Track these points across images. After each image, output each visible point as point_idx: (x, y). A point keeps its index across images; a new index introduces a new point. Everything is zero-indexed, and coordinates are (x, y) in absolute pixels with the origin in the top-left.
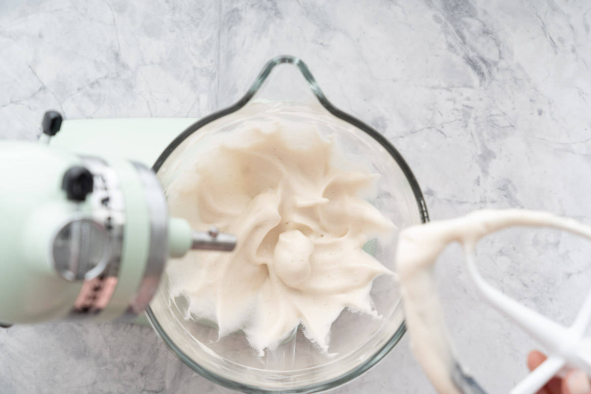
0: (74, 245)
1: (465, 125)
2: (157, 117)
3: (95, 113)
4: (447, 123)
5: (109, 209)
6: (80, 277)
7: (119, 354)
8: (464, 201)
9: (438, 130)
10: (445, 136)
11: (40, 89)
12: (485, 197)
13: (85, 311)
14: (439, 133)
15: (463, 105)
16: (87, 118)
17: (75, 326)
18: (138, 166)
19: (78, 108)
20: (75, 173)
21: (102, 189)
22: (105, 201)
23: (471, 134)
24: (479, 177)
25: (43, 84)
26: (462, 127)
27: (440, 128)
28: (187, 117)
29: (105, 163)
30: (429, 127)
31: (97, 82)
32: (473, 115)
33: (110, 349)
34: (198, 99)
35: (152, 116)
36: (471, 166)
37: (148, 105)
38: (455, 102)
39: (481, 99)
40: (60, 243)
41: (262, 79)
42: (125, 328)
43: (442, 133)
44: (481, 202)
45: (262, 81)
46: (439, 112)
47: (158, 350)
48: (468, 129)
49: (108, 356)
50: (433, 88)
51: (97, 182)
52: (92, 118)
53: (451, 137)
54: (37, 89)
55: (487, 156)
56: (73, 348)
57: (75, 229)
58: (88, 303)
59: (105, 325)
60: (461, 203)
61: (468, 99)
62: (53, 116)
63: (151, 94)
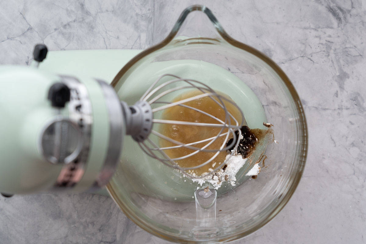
0: (57, 138)
1: (327, 55)
2: (110, 49)
3: (66, 46)
4: (315, 53)
5: (81, 113)
6: (61, 161)
7: (84, 216)
8: (327, 108)
9: (309, 58)
10: (314, 62)
11: (28, 29)
12: (342, 105)
13: (64, 185)
14: (309, 60)
15: (326, 41)
16: (61, 50)
17: (53, 197)
18: (101, 83)
19: (55, 43)
20: (57, 88)
21: (76, 99)
22: (78, 108)
23: (332, 61)
24: (337, 92)
25: (30, 26)
26: (325, 56)
27: (310, 57)
28: (132, 49)
29: (78, 81)
30: (302, 56)
31: (68, 24)
32: (333, 48)
33: (77, 212)
34: (139, 37)
35: (107, 48)
36: (332, 84)
37: (105, 41)
38: (320, 38)
39: (339, 36)
40: (47, 137)
41: (180, 22)
42: (88, 198)
43: (311, 60)
44: (339, 109)
45: (181, 24)
46: (309, 45)
47: (111, 213)
48: (330, 57)
49: (76, 218)
50: (305, 28)
51: (73, 94)
52: (65, 50)
53: (318, 63)
54: (26, 30)
55: (343, 77)
56: (52, 212)
57: (58, 127)
58: (66, 179)
59: (74, 195)
60: (325, 109)
61: (330, 36)
62: (41, 48)
63: (106, 32)
